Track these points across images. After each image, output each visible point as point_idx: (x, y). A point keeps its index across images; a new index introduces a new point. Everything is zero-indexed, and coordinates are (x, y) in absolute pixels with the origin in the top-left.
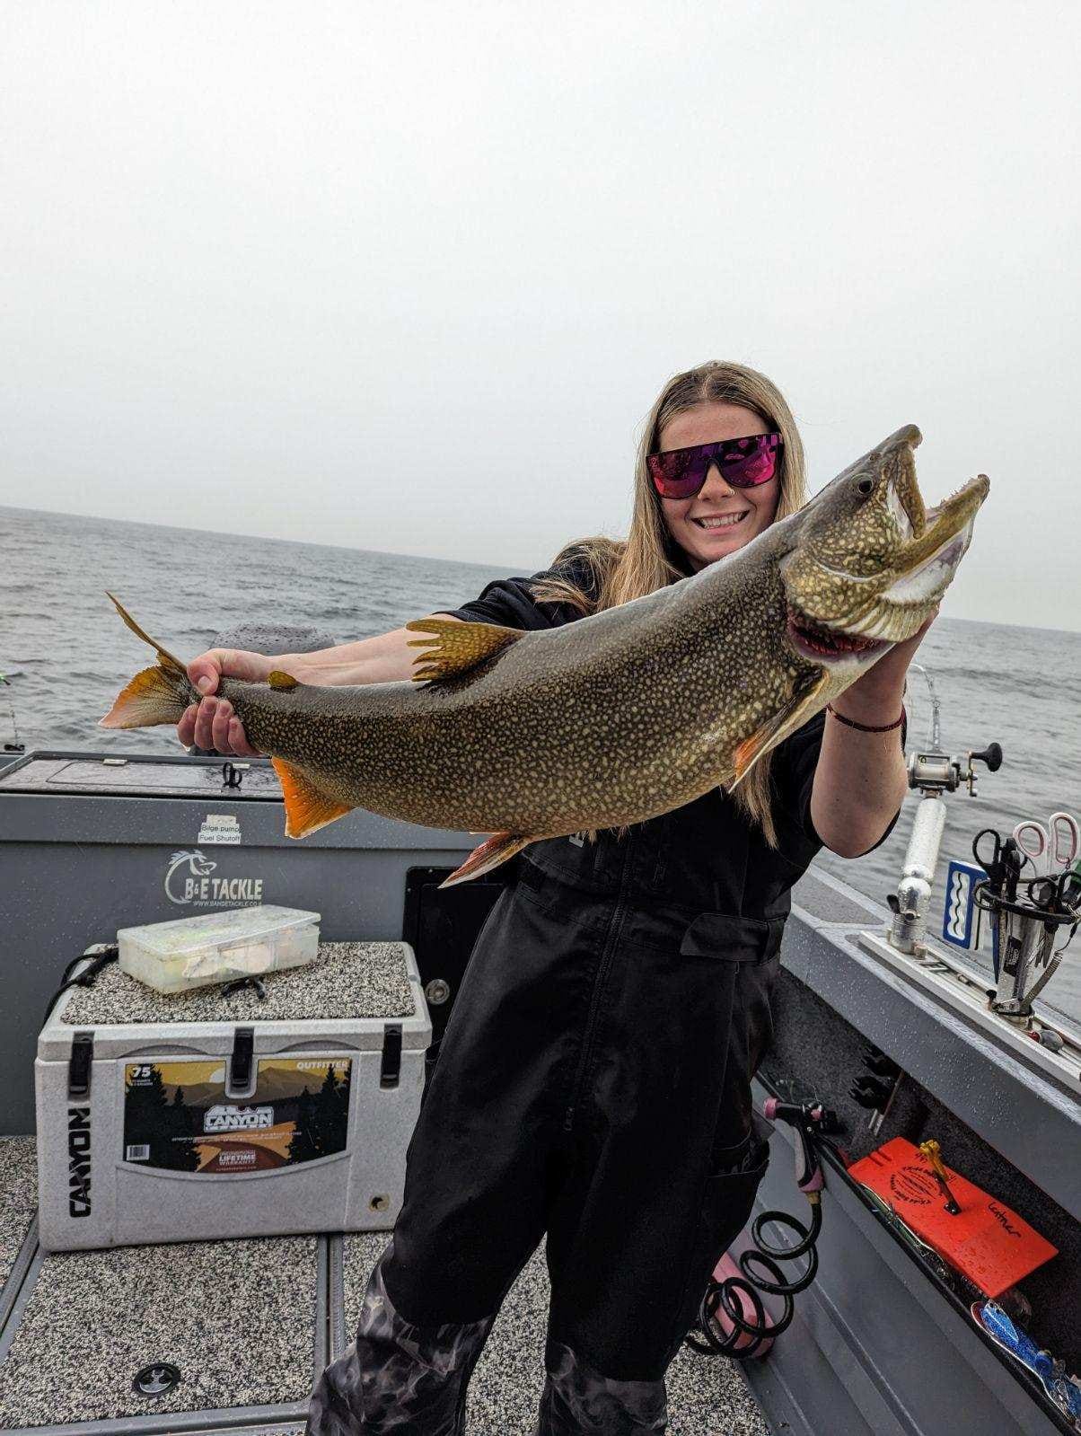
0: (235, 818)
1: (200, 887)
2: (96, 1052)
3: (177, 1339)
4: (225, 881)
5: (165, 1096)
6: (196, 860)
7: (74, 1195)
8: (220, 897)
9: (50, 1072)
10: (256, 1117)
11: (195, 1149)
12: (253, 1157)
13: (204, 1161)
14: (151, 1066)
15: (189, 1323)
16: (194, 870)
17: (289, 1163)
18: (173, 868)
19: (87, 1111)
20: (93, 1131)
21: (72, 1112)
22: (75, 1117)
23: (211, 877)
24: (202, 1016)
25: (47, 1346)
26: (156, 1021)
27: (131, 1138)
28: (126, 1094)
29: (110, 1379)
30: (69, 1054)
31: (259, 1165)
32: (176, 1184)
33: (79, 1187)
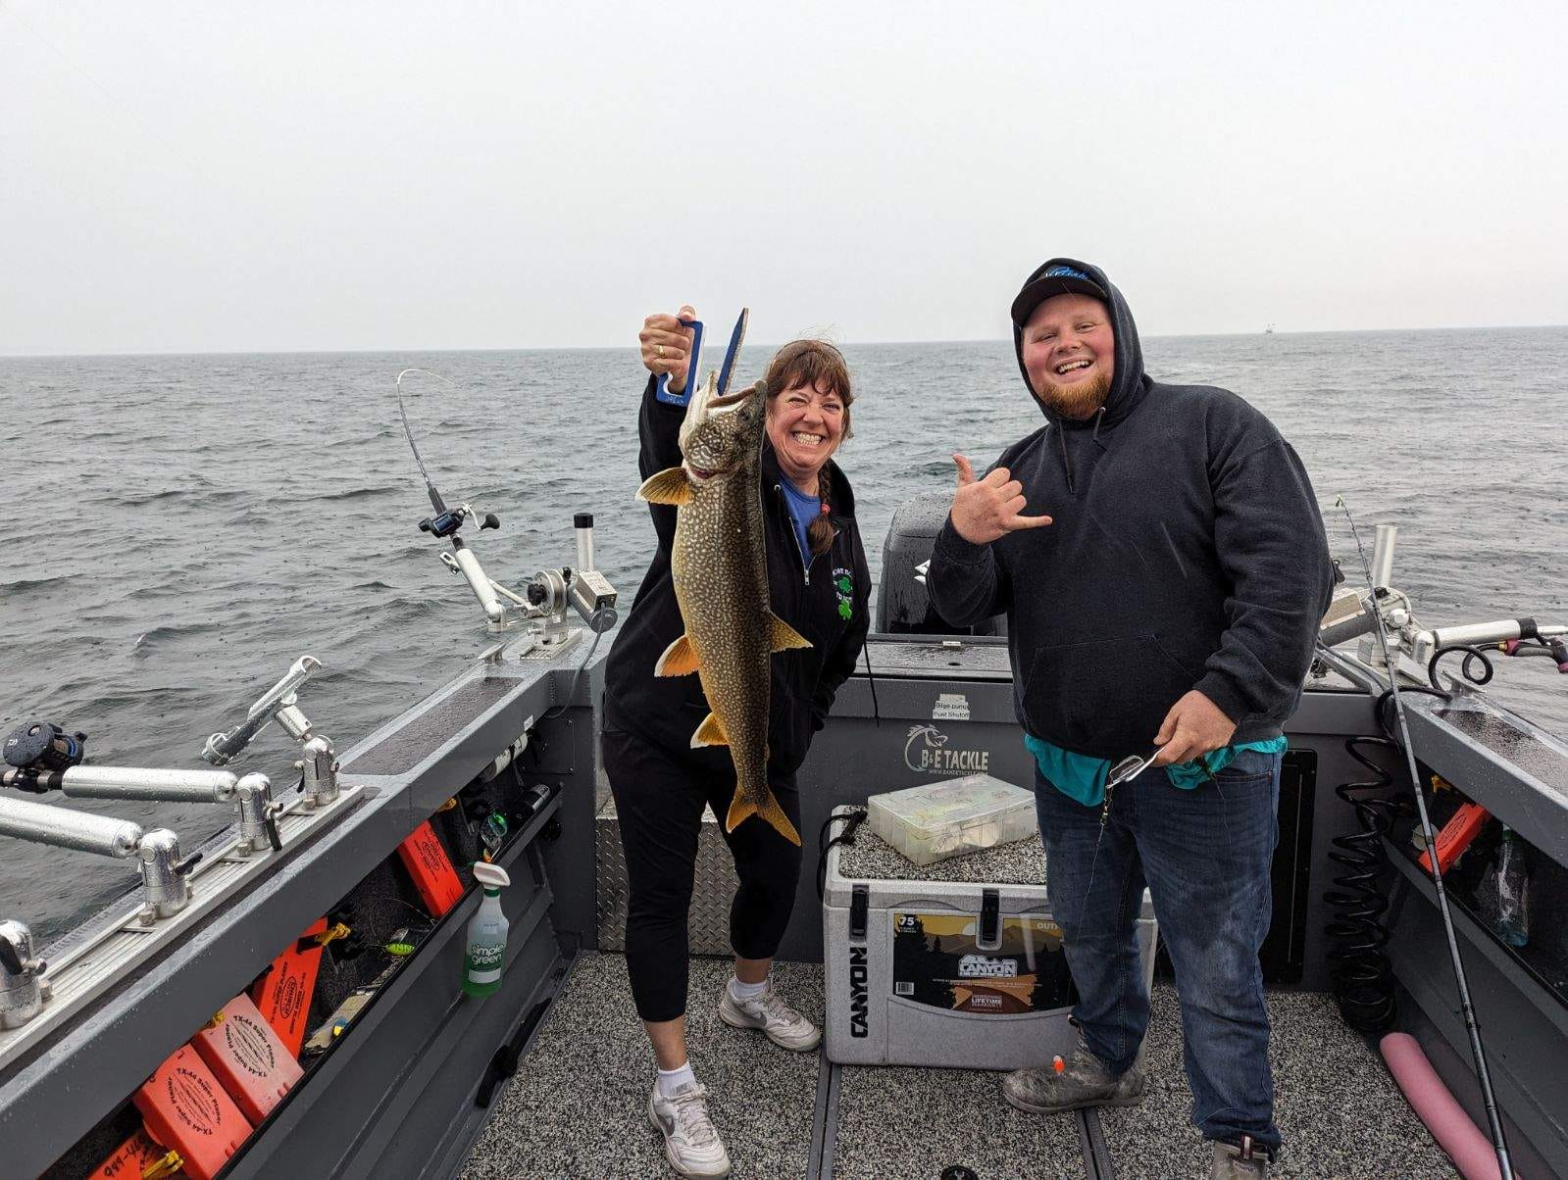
0: (964, 697)
1: (933, 758)
2: (871, 903)
3: (968, 1148)
4: (956, 753)
5: (927, 943)
6: (930, 733)
7: (854, 1019)
8: (952, 767)
9: (837, 917)
10: (1002, 968)
11: (952, 990)
12: (1000, 1002)
13: (959, 1001)
14: (914, 916)
15: (974, 1137)
16: (929, 743)
17: (1030, 1010)
18: (911, 740)
19: (864, 950)
20: (869, 967)
21: (853, 950)
22: (854, 955)
23: (943, 749)
24: (952, 876)
25: (865, 1137)
26: (916, 878)
27: (901, 974)
28: (895, 938)
29: (923, 1173)
30: (850, 902)
31: (1004, 1009)
32: (936, 1017)
33: (858, 1013)
